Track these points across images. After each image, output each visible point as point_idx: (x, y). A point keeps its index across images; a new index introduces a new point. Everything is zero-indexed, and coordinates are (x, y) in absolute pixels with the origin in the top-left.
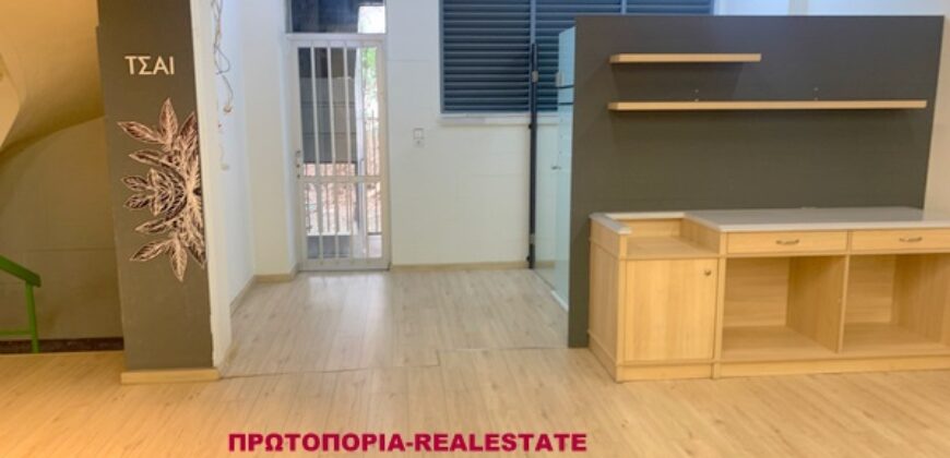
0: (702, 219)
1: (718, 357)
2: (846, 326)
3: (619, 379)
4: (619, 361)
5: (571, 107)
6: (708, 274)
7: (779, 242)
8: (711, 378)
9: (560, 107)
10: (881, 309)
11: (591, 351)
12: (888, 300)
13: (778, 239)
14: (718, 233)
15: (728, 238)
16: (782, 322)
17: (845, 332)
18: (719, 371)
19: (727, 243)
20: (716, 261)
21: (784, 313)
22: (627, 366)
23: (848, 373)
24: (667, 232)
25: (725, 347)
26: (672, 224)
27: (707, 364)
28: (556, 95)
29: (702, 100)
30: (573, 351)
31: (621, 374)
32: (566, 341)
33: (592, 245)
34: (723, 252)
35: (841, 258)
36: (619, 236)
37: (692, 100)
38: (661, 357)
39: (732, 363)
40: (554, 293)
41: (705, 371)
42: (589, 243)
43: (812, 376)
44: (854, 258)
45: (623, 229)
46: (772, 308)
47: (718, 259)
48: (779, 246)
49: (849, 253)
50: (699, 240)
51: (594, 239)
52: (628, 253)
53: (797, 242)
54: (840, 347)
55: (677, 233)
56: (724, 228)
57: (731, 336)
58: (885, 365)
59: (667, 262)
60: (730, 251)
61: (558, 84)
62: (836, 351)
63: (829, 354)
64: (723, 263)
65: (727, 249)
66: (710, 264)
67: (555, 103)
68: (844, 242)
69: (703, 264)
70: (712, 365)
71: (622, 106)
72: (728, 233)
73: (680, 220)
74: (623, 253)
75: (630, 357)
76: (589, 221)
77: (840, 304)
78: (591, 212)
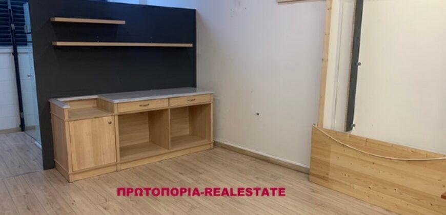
0: (106, 98)
1: (119, 161)
2: (172, 138)
3: (71, 181)
4: (70, 172)
5: (31, 43)
6: (110, 123)
7: (140, 106)
8: (117, 171)
9: (28, 43)
10: (185, 129)
11: (56, 169)
12: (187, 125)
13: (140, 104)
14: (112, 104)
15: (118, 106)
16: (147, 140)
17: (172, 141)
18: (119, 167)
19: (118, 108)
20: (113, 117)
21: (148, 136)
22: (75, 174)
23: (174, 158)
24: (90, 105)
25: (121, 156)
26: (93, 101)
27: (114, 165)
28: (25, 37)
29: (100, 41)
30: (46, 171)
31: (71, 178)
32: (42, 167)
33: (52, 115)
34: (116, 112)
35: (166, 110)
36: (63, 109)
37: (96, 41)
38: (92, 166)
39: (125, 163)
40: (36, 142)
41: (114, 169)
42: (50, 114)
43: (160, 162)
44: (172, 109)
45: (66, 105)
46: (142, 135)
47: (114, 116)
48: (141, 107)
49: (169, 107)
50: (105, 108)
51: (52, 112)
52: (69, 117)
53: (148, 105)
54: (170, 148)
55: (95, 105)
56: (116, 101)
57: (124, 151)
58: (187, 152)
59: (90, 120)
60: (119, 112)
61: (26, 32)
62: (169, 149)
63: (166, 151)
64: (117, 118)
65: (118, 110)
66: (111, 119)
67: (26, 41)
68: (167, 103)
69: (107, 119)
70: (116, 165)
71: (59, 44)
72: (117, 103)
73: (96, 99)
74: (66, 118)
75: (76, 169)
76: (49, 103)
77: (168, 130)
78: (50, 98)
